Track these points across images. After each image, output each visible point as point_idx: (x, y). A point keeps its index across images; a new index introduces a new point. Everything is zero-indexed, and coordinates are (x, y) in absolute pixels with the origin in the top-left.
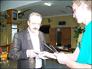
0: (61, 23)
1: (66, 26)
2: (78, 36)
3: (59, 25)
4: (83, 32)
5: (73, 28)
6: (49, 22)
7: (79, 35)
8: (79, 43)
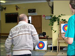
0: (31, 10)
1: (36, 14)
2: (53, 24)
3: (29, 13)
4: (57, 20)
5: (44, 16)
6: (17, 9)
7: (54, 22)
8: (54, 30)
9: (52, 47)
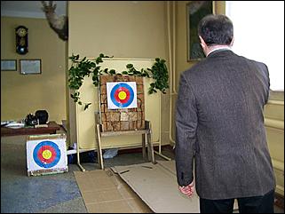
8: (80, 103)
9: (76, 154)
